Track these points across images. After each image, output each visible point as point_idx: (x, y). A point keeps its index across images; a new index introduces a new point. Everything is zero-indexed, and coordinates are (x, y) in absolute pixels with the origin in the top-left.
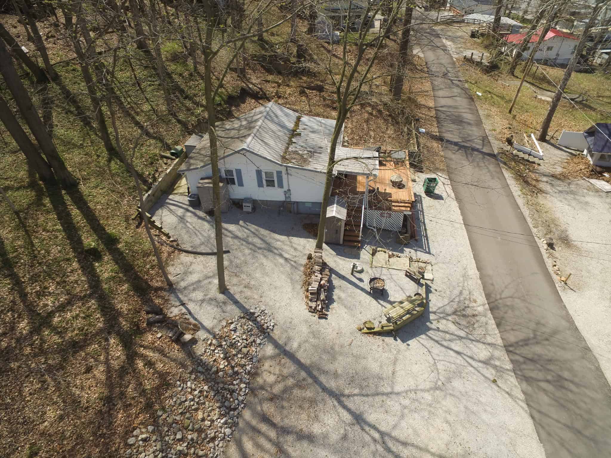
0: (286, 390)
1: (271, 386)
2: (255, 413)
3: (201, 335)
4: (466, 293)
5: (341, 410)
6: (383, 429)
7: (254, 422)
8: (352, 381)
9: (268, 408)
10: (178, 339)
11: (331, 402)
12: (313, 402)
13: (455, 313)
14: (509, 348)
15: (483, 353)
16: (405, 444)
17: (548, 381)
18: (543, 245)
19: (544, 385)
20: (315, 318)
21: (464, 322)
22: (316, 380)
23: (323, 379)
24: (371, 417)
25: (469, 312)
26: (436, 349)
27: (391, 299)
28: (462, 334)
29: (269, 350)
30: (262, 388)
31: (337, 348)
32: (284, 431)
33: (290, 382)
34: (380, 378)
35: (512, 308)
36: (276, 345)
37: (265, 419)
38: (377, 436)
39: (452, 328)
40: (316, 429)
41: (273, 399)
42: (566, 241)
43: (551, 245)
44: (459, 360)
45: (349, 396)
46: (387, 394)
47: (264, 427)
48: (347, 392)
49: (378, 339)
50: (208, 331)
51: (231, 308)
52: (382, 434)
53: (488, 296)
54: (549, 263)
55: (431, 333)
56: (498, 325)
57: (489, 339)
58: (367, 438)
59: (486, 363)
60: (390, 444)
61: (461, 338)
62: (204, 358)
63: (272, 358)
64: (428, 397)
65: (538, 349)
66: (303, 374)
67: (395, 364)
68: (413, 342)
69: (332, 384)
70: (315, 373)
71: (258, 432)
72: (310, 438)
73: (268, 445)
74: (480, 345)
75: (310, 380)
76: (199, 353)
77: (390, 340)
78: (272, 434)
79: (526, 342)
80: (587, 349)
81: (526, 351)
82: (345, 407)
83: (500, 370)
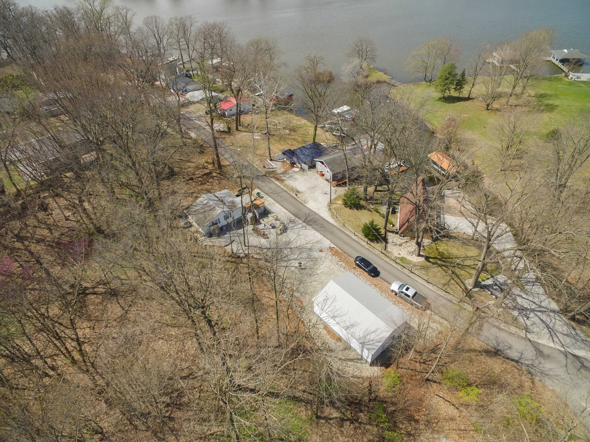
4: (288, 217)
5: (287, 249)
6: (295, 247)
8: (284, 244)
11: (284, 250)
13: (290, 222)
14: (304, 222)
15: (301, 226)
16: (300, 246)
17: (313, 223)
18: (294, 195)
20: (267, 240)
21: (293, 222)
22: (279, 249)
23: (280, 247)
25: (292, 220)
26: (293, 230)
27: (277, 226)
29: (265, 251)
31: (277, 242)
34: (288, 241)
35: (299, 214)
39: (292, 225)
40: (286, 254)
42: (298, 192)
43: (296, 195)
44: (298, 230)
46: (291, 242)
48: (285, 246)
49: (282, 235)
53: (293, 215)
54: (299, 199)
55: (289, 228)
56: (299, 219)
57: (300, 223)
58: (294, 249)
60: (298, 248)
61: (295, 226)
62: (257, 257)
63: (267, 251)
64: (298, 238)
66: (275, 249)
67: (288, 237)
68: (288, 232)
69: (282, 247)
70: (277, 248)
72: (286, 256)
73: (281, 262)
77: (284, 234)
79: (306, 219)
80: (316, 213)
81: (307, 221)
83: (305, 227)
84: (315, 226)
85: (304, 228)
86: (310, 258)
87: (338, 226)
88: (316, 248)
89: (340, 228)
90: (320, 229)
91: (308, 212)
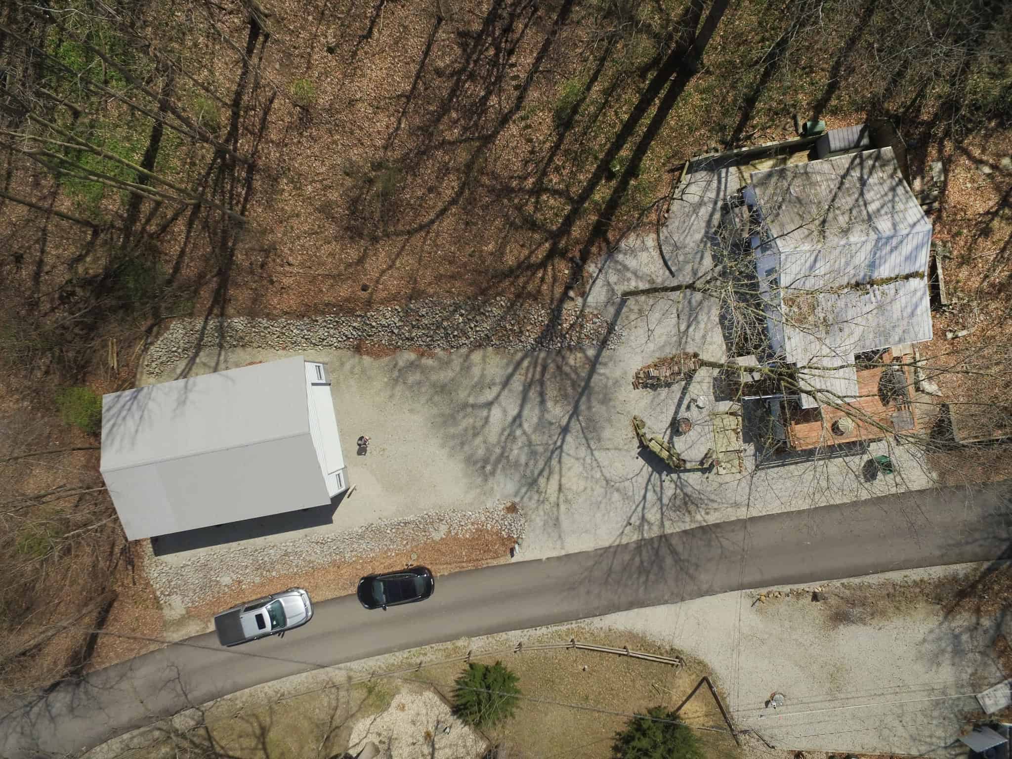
0: (567, 374)
1: (567, 364)
2: (545, 359)
3: (579, 301)
4: (715, 505)
5: (567, 417)
6: (565, 447)
7: (540, 361)
8: (590, 420)
9: (552, 367)
10: (568, 288)
11: (570, 408)
12: (565, 396)
13: (686, 494)
14: (664, 538)
15: (653, 515)
16: (560, 462)
17: (642, 562)
18: (818, 588)
19: (637, 559)
20: (631, 379)
21: (678, 502)
22: (581, 394)
23: (584, 399)
24: (569, 438)
25: (692, 508)
26: (642, 480)
27: (675, 439)
28: (665, 501)
29: (591, 352)
30: (563, 358)
31: (611, 403)
32: (542, 383)
33: (573, 376)
34: (599, 440)
35: (709, 545)
36: (598, 356)
37: (545, 368)
38: (559, 443)
39: (669, 493)
40: (550, 404)
41: (559, 368)
43: (815, 597)
44: (638, 498)
45: (578, 420)
46: (589, 447)
47: (539, 369)
48: (581, 418)
49: (631, 433)
50: (584, 305)
51: (611, 310)
52: (561, 447)
53: (717, 525)
55: (656, 475)
56: (685, 532)
57: (667, 524)
58: (555, 438)
59: (643, 518)
60: (557, 452)
61: (660, 499)
62: (564, 312)
63: (587, 357)
64: (598, 475)
65: (669, 561)
66: (583, 384)
67: (616, 449)
68: (641, 462)
69: (583, 407)
70: (586, 392)
71: (535, 367)
72: (543, 402)
73: (530, 375)
74: (658, 516)
75: (580, 390)
76: (565, 306)
77: (636, 443)
78: (537, 376)
79: (674, 552)
80: (683, 600)
81: (664, 551)
82: (570, 418)
83: (640, 528)
84: (627, 557)
85: (636, 520)
86: (498, 461)
87: (585, 623)
88: (533, 504)
89: (574, 625)
90: (605, 566)
91: (704, 577)
